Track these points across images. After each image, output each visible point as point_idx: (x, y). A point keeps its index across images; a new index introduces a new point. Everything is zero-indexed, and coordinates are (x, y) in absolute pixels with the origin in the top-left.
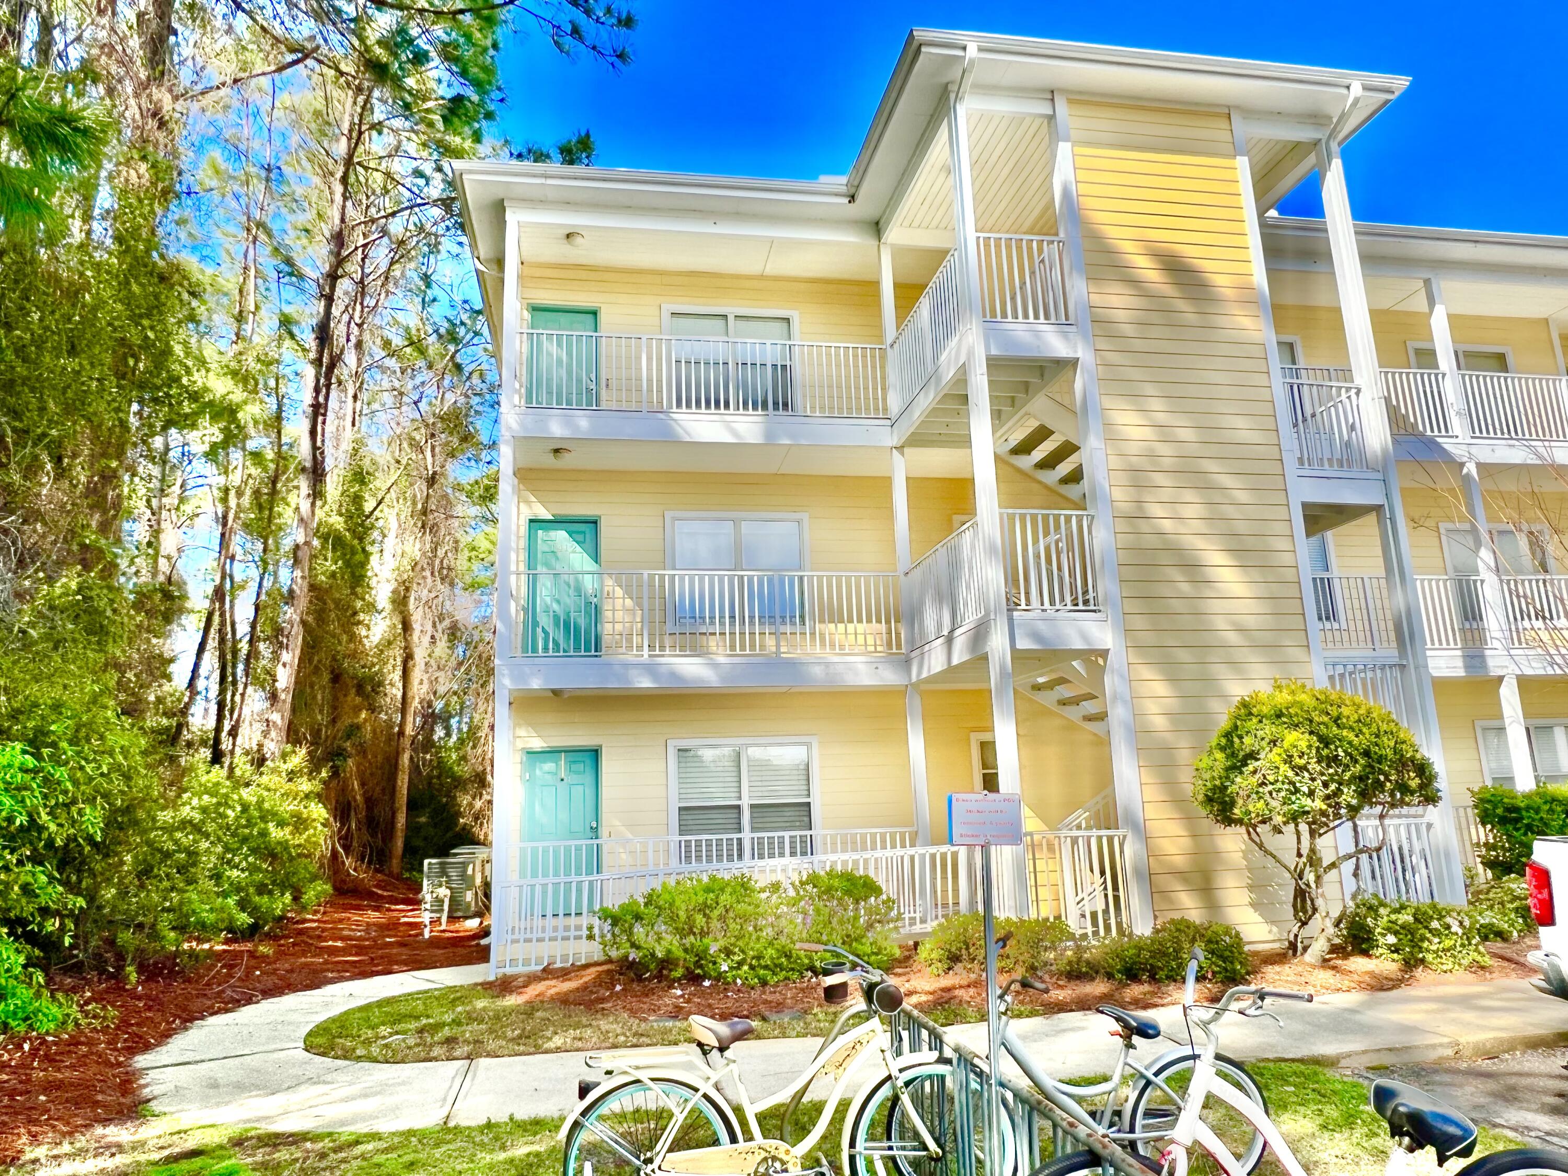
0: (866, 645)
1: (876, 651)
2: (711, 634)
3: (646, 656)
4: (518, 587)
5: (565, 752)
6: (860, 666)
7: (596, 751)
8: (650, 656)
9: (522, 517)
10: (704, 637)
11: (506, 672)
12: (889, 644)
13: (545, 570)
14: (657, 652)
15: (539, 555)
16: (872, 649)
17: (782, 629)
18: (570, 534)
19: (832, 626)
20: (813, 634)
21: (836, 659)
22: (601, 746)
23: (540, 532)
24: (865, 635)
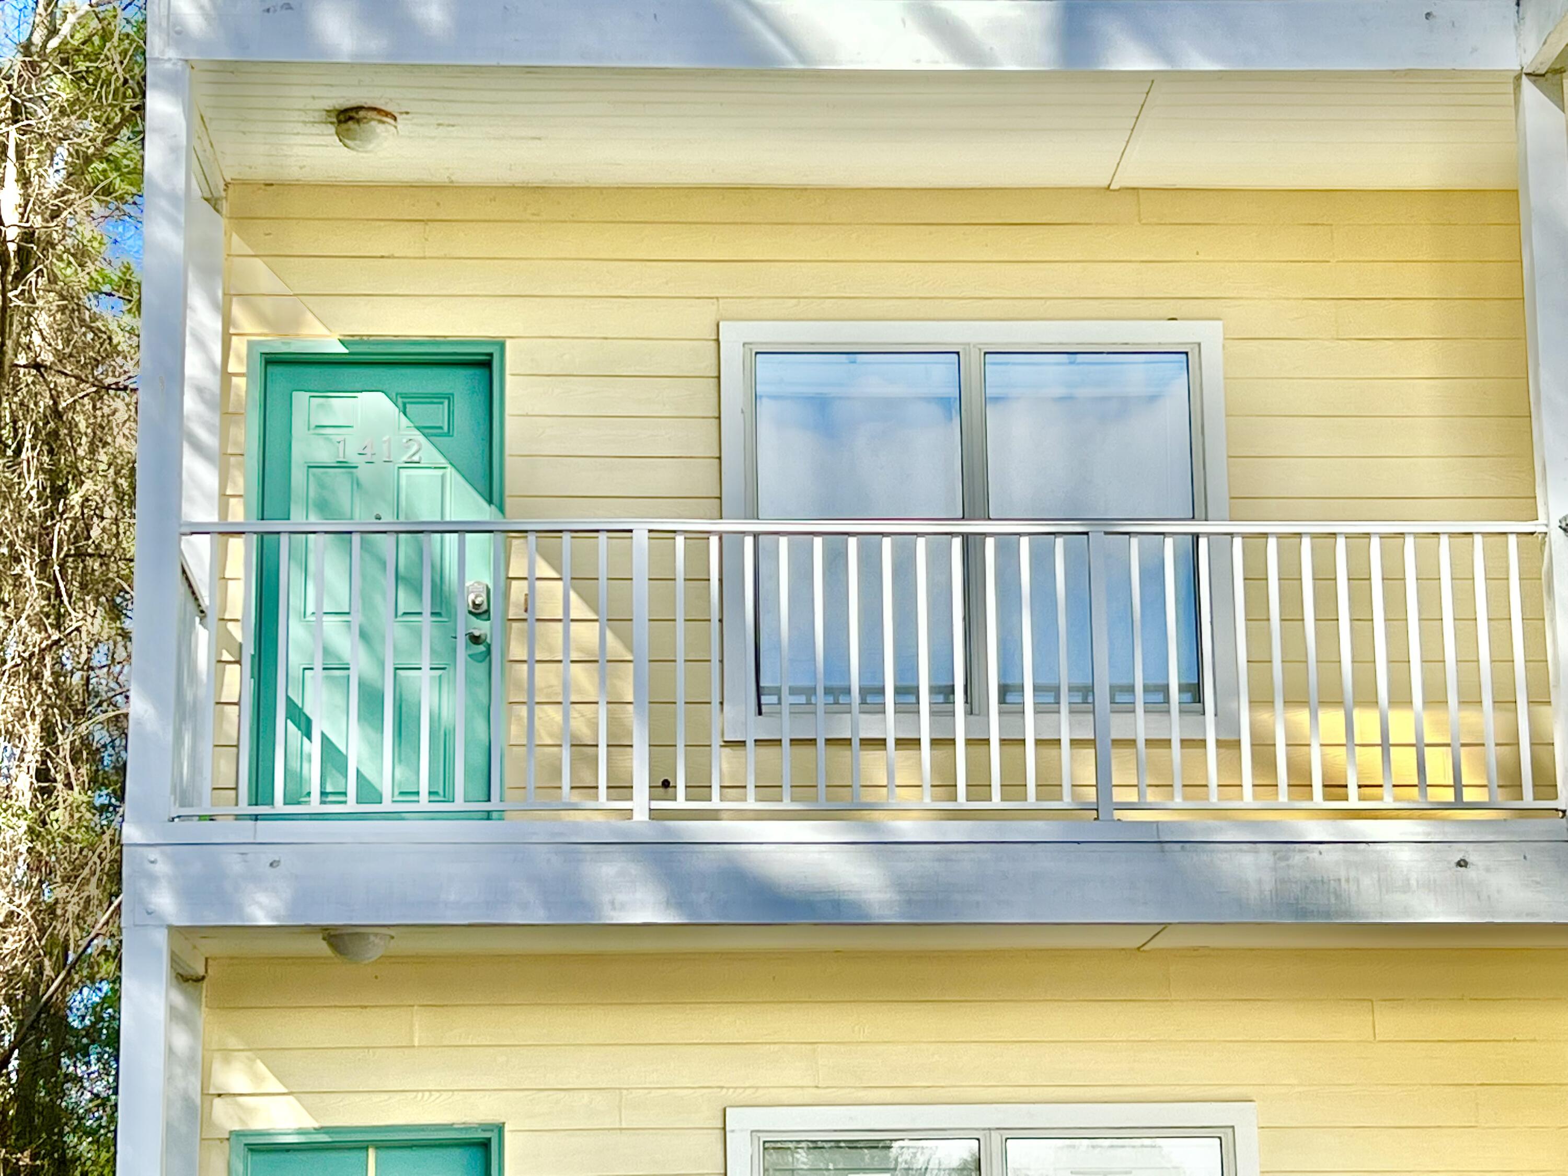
0: (1422, 784)
1: (1459, 804)
2: (867, 743)
3: (641, 815)
4: (220, 578)
5: (381, 1146)
6: (1405, 856)
7: (485, 1145)
8: (655, 815)
9: (239, 345)
10: (843, 754)
11: (162, 868)
12: (1513, 784)
13: (314, 520)
14: (681, 803)
15: (298, 475)
16: (1448, 795)
17: (1119, 727)
18: (404, 402)
19: (1302, 716)
20: (1229, 745)
21: (1316, 830)
22: (500, 1128)
23: (301, 398)
24: (1420, 747)
